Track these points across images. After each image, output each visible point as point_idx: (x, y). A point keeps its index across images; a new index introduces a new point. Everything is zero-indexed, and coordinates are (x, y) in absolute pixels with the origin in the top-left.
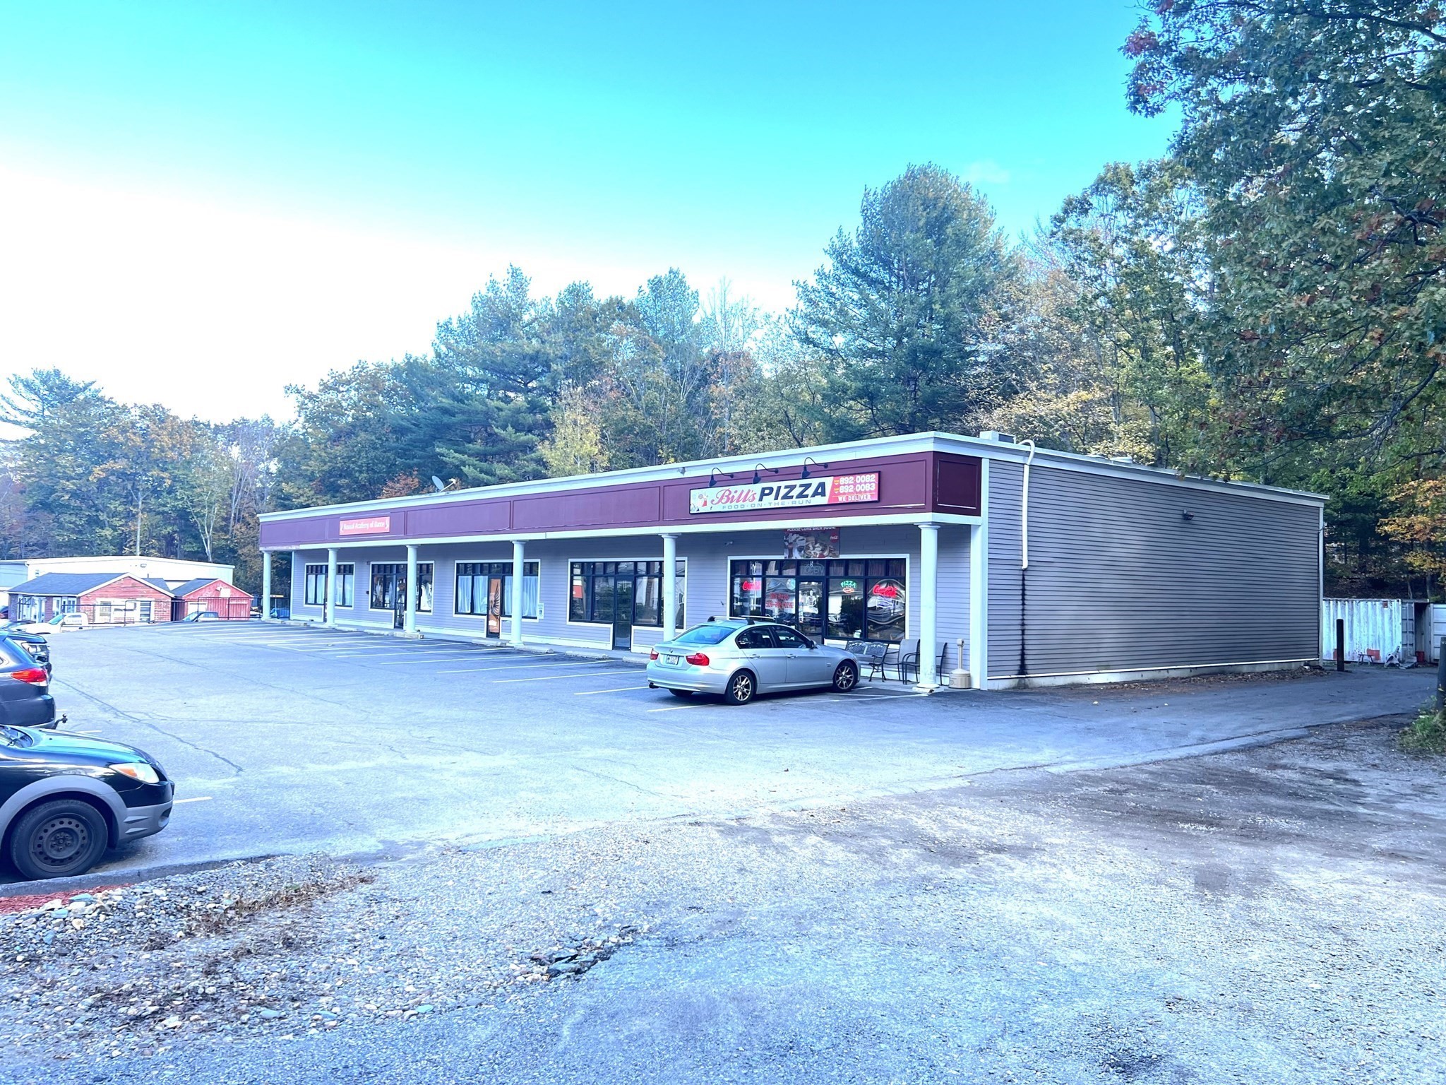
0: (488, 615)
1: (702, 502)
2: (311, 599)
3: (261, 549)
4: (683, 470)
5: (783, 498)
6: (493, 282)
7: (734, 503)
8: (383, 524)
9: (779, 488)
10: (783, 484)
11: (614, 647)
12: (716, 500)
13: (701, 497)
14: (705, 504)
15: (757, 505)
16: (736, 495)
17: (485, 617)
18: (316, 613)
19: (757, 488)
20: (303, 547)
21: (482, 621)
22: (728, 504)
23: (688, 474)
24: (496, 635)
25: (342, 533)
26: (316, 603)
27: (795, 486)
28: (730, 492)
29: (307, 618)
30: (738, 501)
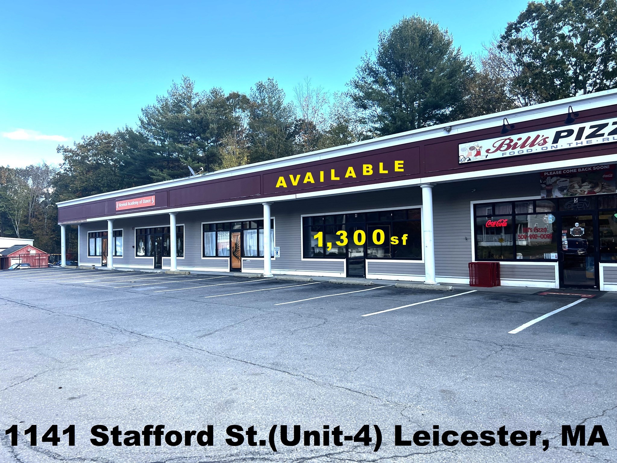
0: (230, 257)
1: (474, 152)
2: (92, 252)
3: (59, 224)
4: (449, 129)
5: (587, 137)
6: (174, 84)
7: (518, 149)
8: (151, 201)
9: (582, 130)
10: (587, 125)
11: (348, 275)
12: (493, 149)
13: (472, 148)
14: (478, 153)
15: (549, 146)
16: (520, 143)
17: (229, 259)
18: (97, 261)
19: (550, 133)
20: (89, 220)
21: (226, 261)
22: (510, 150)
23: (454, 132)
24: (239, 270)
25: (118, 208)
26: (96, 255)
27: (607, 125)
28: (511, 141)
29: (90, 265)
30: (523, 146)
